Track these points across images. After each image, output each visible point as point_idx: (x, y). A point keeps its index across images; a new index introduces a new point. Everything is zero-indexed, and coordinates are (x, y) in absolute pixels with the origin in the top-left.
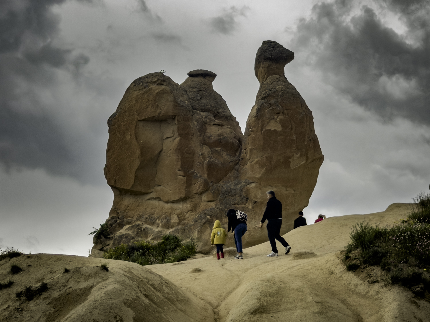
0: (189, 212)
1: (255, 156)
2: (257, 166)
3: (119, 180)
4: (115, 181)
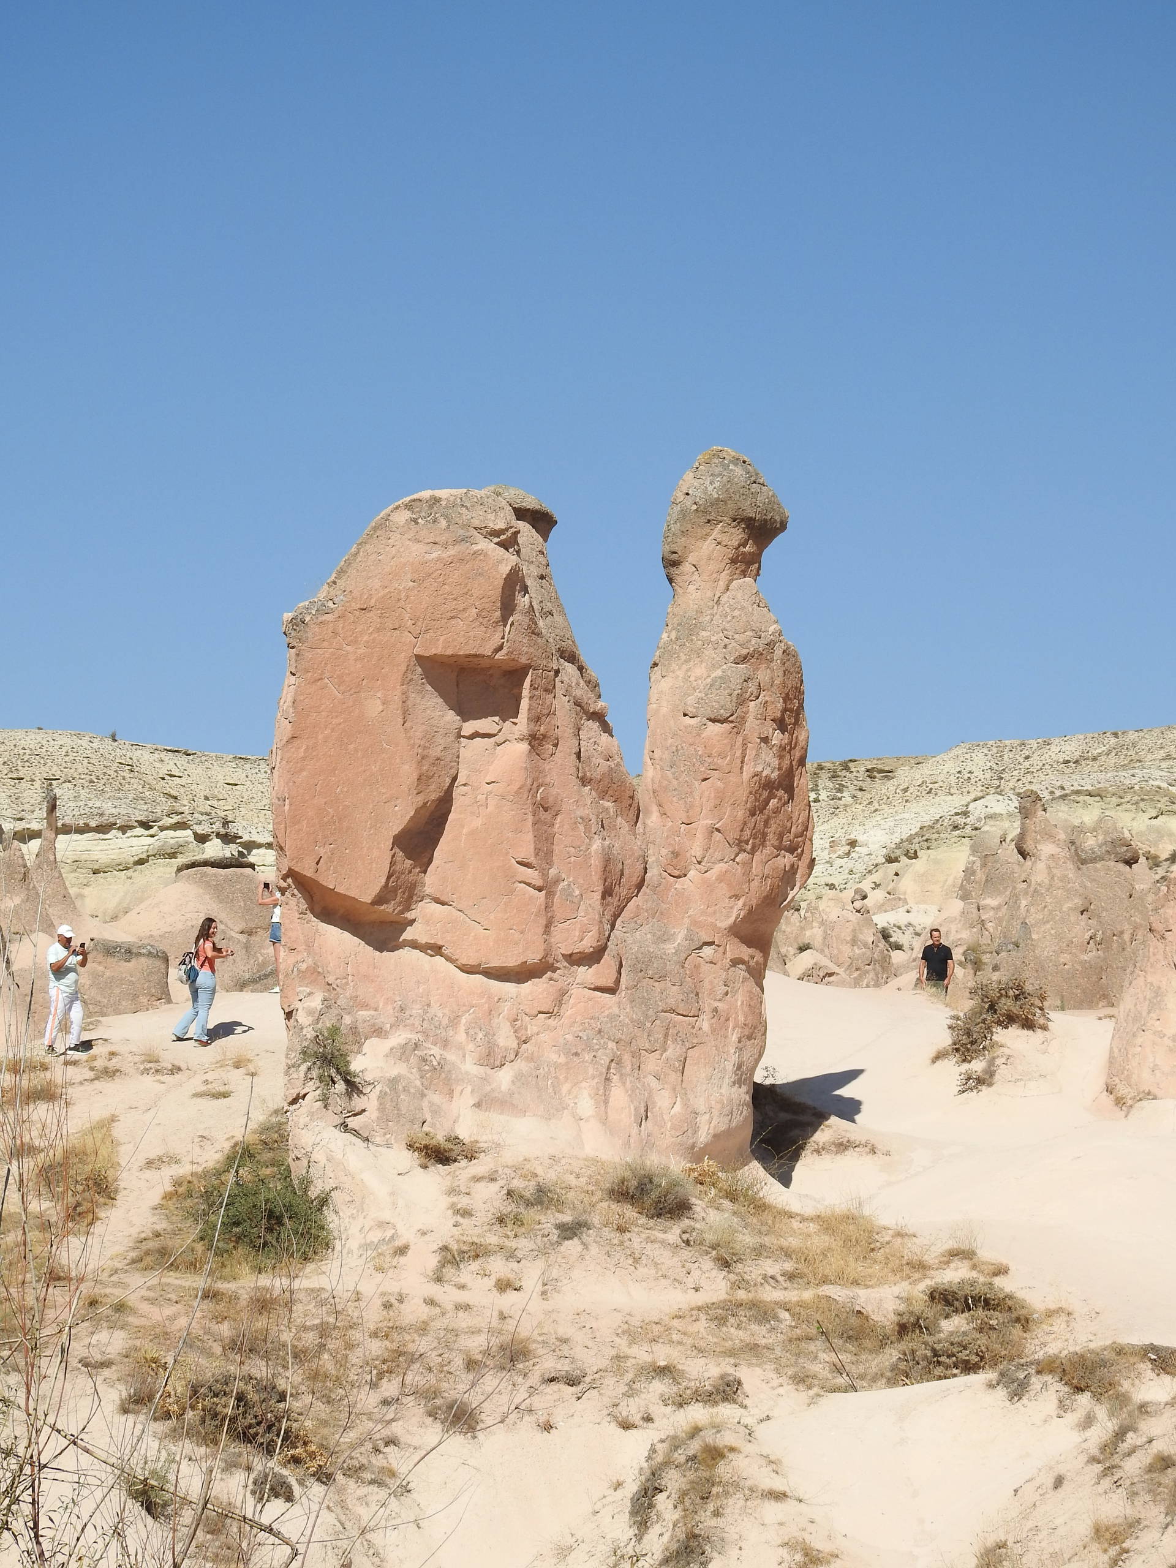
0: (542, 1016)
1: (718, 855)
2: (723, 890)
3: (330, 859)
4: (318, 863)
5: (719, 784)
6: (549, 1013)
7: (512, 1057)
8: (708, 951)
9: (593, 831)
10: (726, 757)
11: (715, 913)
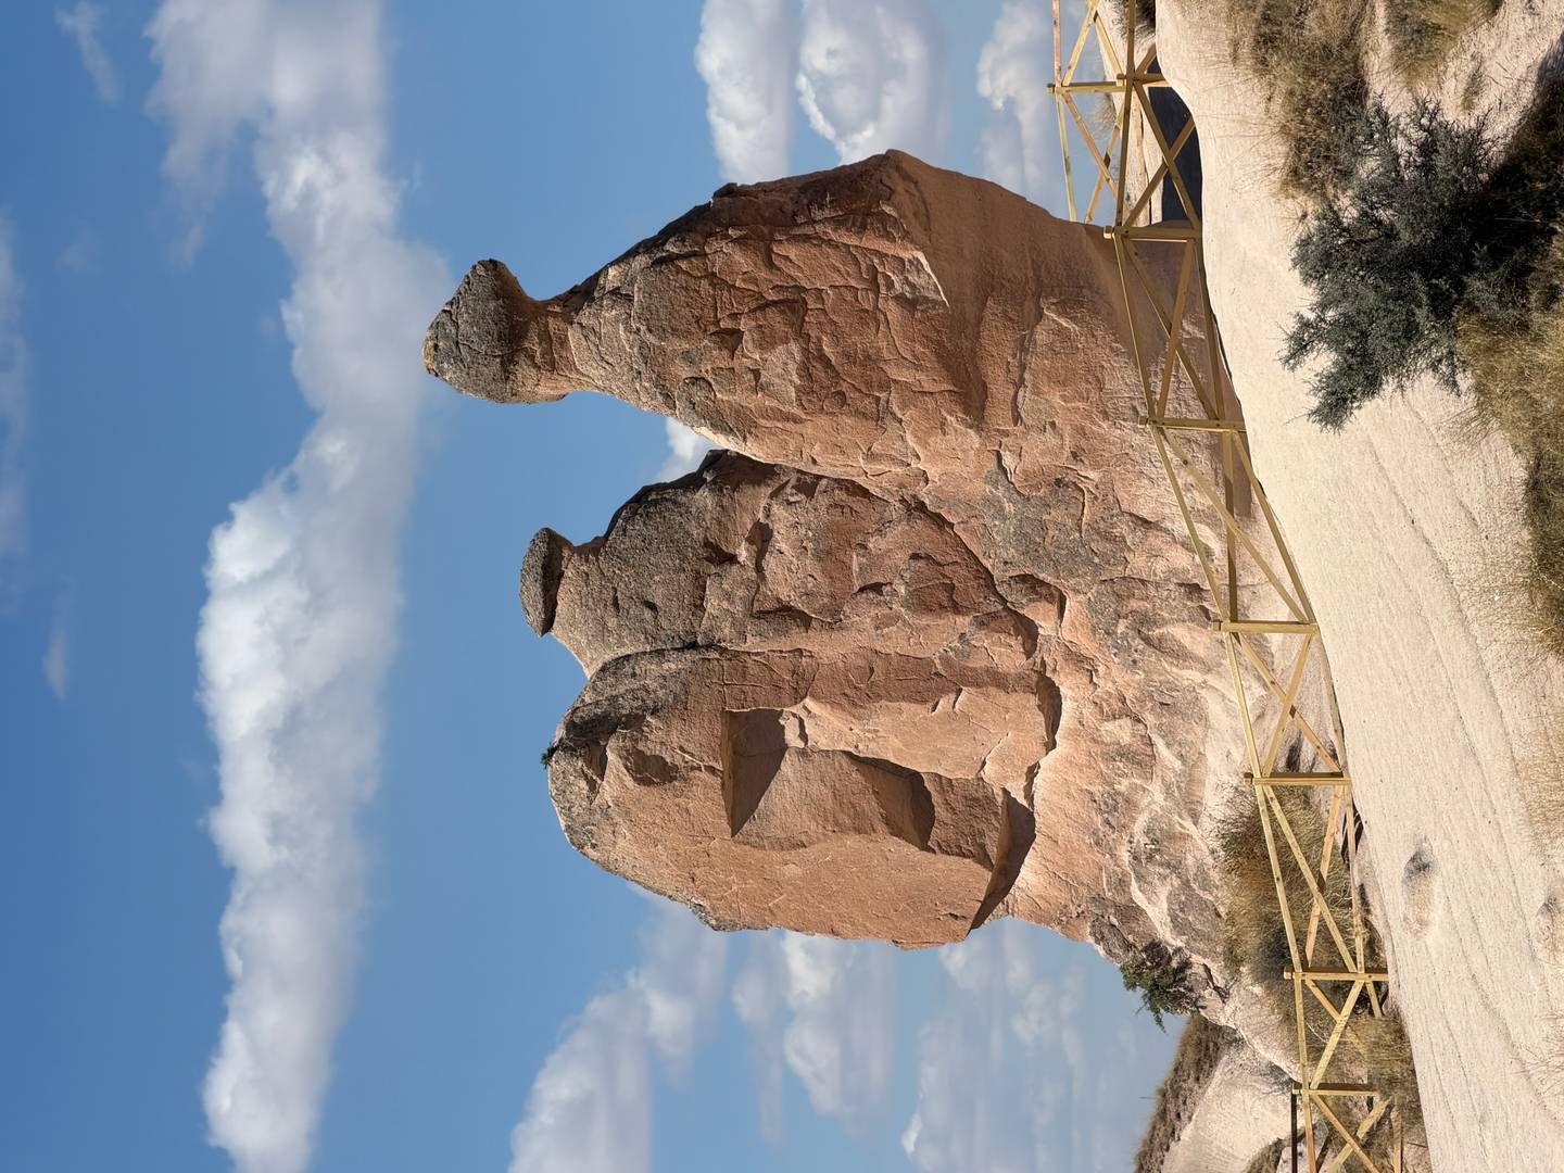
1: (898, 444)
2: (936, 441)
3: (952, 905)
4: (956, 917)
5: (817, 447)
6: (1091, 673)
7: (1141, 727)
8: (1009, 460)
9: (888, 611)
10: (785, 440)
11: (964, 451)
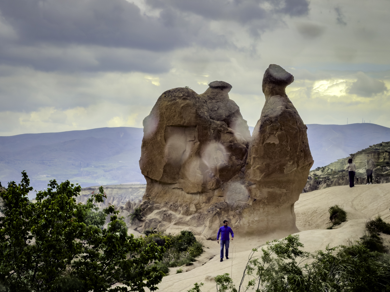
0: (204, 203)
1: (257, 163)
2: (258, 171)
4: (148, 173)
6: (206, 202)
7: (194, 213)
8: (254, 186)
11: (256, 177)
